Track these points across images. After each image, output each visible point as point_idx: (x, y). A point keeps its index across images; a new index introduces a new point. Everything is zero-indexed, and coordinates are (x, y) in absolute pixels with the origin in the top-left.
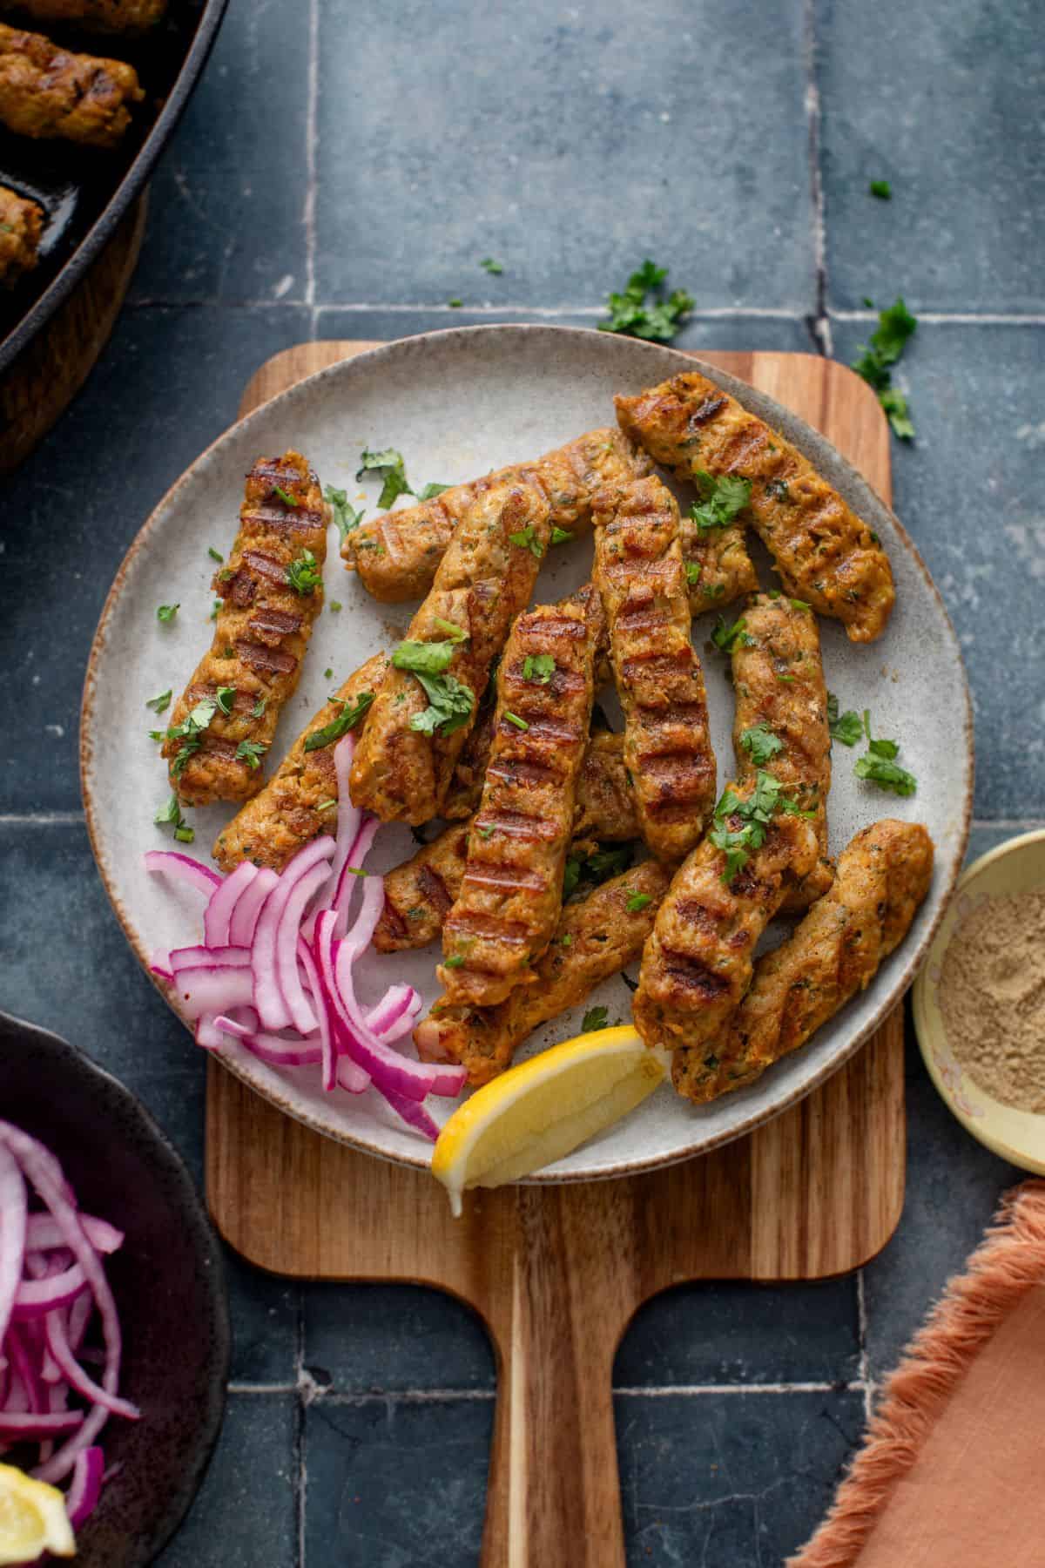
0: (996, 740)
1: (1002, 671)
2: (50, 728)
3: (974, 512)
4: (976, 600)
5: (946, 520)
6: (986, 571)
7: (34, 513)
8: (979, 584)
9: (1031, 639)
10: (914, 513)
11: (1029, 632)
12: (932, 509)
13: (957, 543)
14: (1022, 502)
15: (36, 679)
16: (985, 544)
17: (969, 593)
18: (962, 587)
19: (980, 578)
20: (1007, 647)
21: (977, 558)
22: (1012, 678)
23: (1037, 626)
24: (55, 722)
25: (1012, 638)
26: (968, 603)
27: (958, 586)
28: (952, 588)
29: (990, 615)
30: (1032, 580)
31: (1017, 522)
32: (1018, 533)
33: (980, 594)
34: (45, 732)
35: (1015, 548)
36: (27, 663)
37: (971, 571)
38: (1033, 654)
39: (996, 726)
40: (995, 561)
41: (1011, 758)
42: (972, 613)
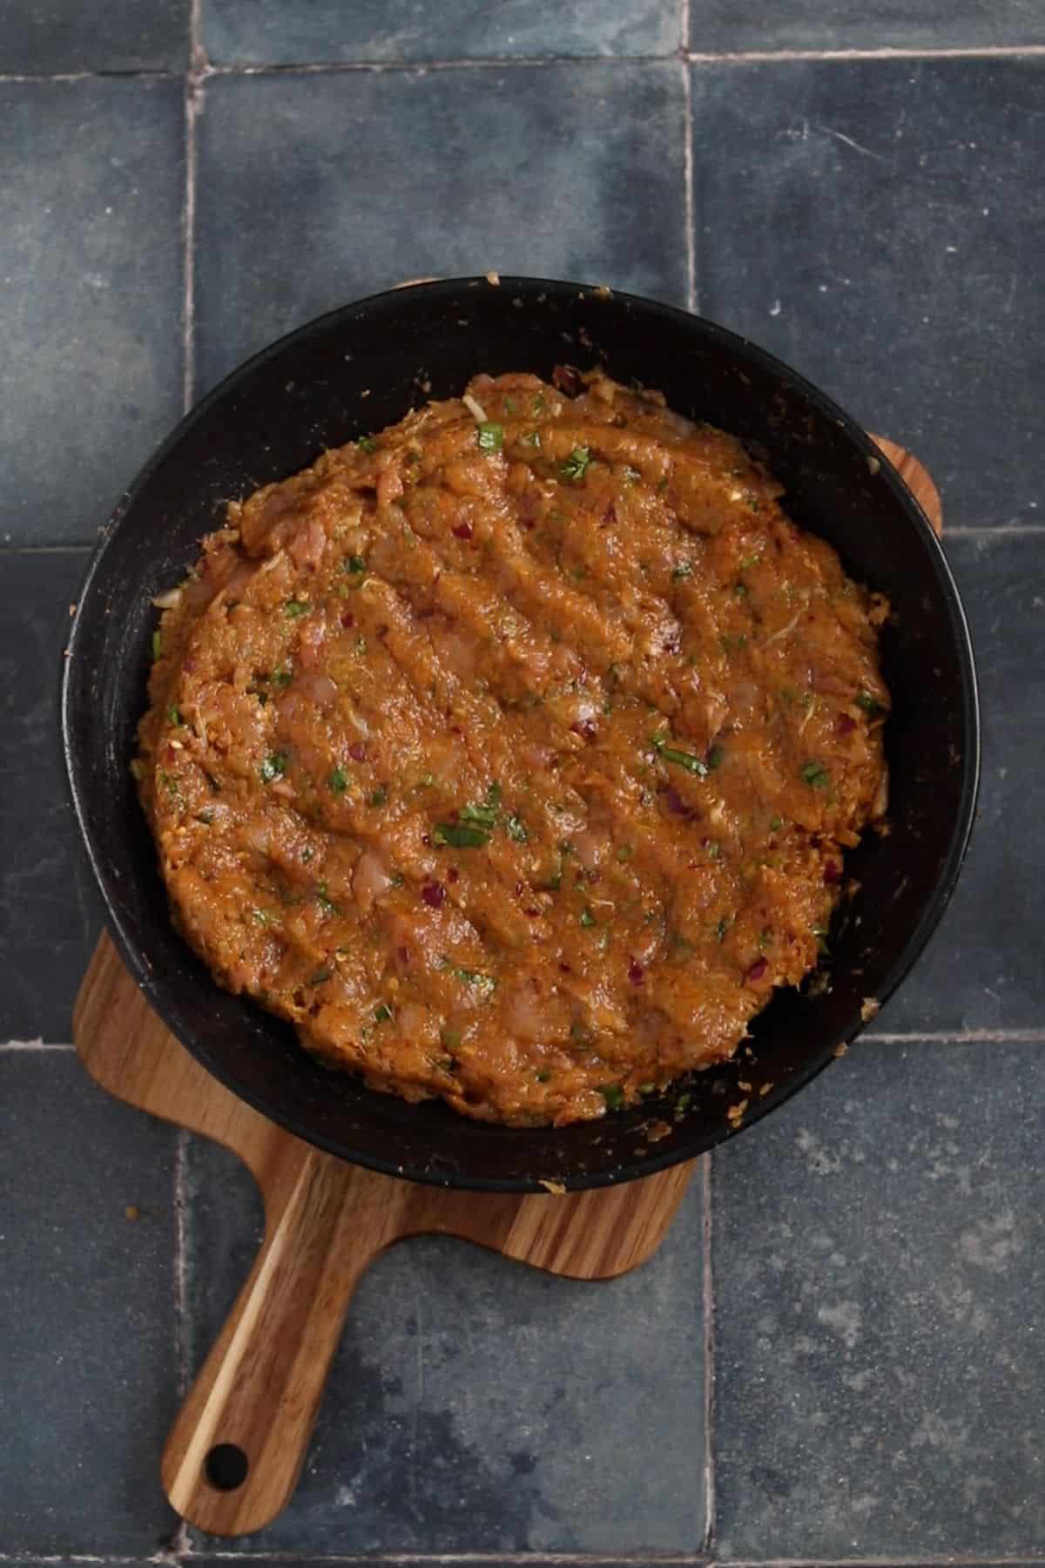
0: (790, 1190)
1: (861, 1199)
2: (778, 303)
3: (1025, 1178)
4: (934, 1176)
5: (1018, 1149)
6: (965, 1186)
7: (986, 277)
8: (950, 1181)
9: (895, 1231)
10: (1024, 1117)
11: (904, 1228)
12: (1028, 1135)
13: (992, 1161)
14: (1039, 1228)
15: (823, 289)
16: (993, 1188)
17: (941, 1169)
18: (946, 1163)
19: (957, 1181)
20: (886, 1205)
21: (977, 1179)
22: (853, 1209)
23: (909, 1236)
24: (783, 306)
25: (897, 1211)
26: (931, 1168)
27: (948, 1159)
28: (945, 1153)
29: (919, 1190)
30: (957, 1233)
31: (1017, 1223)
32: (1006, 1222)
33: (940, 1181)
34: (773, 301)
35: (991, 1220)
36: (839, 279)
37: (964, 1172)
38: (880, 1232)
39: (805, 1191)
40: (976, 1196)
41: (774, 1206)
42: (920, 1171)
